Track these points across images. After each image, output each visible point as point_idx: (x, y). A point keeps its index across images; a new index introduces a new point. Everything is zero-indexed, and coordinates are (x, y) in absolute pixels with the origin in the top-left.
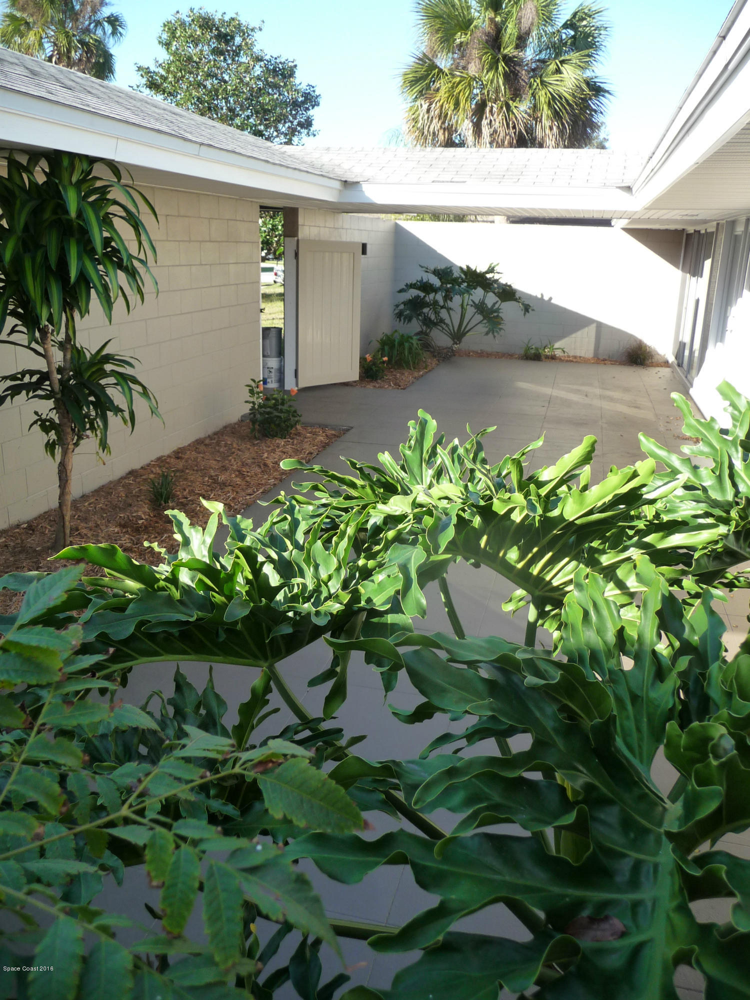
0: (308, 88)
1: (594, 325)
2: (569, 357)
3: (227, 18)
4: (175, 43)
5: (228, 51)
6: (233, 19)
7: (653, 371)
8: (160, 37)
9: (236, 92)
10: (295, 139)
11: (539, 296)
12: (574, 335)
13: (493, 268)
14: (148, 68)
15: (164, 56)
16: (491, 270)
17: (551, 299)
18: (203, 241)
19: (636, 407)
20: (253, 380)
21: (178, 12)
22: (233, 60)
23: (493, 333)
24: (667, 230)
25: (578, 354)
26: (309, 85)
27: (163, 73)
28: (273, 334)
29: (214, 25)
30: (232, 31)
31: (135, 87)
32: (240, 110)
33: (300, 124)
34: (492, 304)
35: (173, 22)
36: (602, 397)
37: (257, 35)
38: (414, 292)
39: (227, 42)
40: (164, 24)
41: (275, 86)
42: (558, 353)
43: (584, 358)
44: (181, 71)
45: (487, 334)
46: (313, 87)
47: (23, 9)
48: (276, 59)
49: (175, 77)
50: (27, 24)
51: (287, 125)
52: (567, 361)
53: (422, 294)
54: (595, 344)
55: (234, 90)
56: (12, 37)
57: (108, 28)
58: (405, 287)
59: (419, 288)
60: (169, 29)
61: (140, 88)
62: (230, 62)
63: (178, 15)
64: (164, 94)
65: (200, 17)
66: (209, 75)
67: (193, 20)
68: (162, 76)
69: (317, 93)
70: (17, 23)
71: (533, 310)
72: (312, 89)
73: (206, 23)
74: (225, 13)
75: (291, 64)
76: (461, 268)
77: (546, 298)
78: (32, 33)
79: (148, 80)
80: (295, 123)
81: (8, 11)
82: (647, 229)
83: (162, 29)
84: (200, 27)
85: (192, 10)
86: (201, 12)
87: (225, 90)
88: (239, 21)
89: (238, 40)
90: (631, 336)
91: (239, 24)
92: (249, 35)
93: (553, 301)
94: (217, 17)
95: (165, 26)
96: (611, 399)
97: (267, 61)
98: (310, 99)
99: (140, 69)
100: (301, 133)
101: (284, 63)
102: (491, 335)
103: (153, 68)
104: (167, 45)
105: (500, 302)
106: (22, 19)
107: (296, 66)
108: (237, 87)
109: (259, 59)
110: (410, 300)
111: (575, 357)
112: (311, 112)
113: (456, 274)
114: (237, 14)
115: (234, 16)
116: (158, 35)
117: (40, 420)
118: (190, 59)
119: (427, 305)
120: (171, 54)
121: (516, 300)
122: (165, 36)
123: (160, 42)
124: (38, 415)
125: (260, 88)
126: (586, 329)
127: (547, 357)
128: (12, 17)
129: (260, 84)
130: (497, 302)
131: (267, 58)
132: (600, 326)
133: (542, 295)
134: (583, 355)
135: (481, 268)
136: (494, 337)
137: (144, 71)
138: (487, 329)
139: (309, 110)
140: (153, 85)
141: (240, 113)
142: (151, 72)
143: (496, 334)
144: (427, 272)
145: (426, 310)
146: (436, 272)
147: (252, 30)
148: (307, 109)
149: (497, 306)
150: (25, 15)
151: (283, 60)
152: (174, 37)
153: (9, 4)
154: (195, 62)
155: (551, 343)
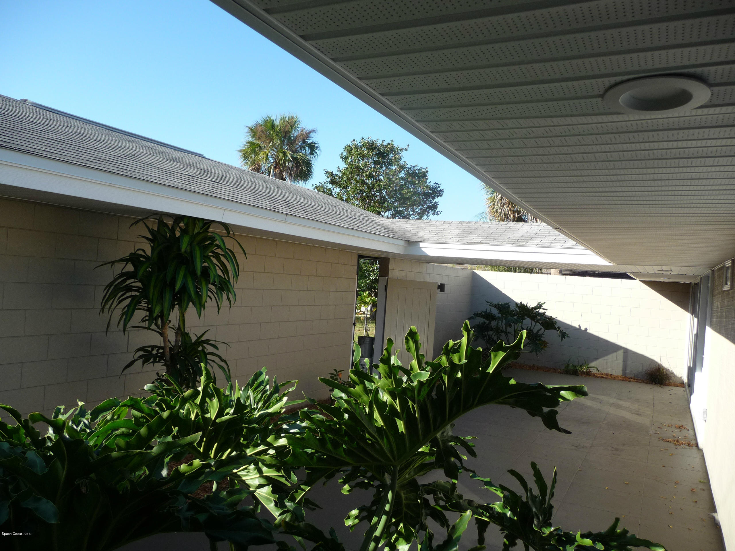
0: (435, 185)
1: (622, 351)
2: (602, 374)
3: (385, 143)
4: (350, 158)
5: (384, 162)
6: (389, 144)
7: (667, 389)
8: (342, 155)
9: (386, 187)
10: (425, 217)
11: (578, 327)
12: (606, 358)
13: (541, 305)
14: (332, 172)
15: (343, 165)
16: (539, 306)
17: (586, 329)
18: (311, 276)
19: (638, 414)
20: (335, 370)
21: (354, 140)
22: (387, 168)
23: (536, 352)
24: (677, 283)
25: (610, 372)
26: (435, 183)
27: (341, 175)
28: (367, 341)
29: (376, 148)
30: (387, 151)
31: (323, 183)
32: (388, 198)
33: (429, 208)
34: (536, 331)
35: (351, 145)
36: (614, 405)
37: (403, 153)
38: (482, 320)
39: (384, 157)
40: (345, 147)
41: (413, 183)
42: (594, 371)
43: (614, 375)
44: (352, 174)
45: (531, 352)
46: (439, 185)
47: (259, 138)
48: (414, 167)
49: (347, 177)
50: (260, 147)
51: (420, 208)
52: (599, 377)
53: (487, 322)
54: (623, 366)
55: (385, 185)
56: (250, 154)
57: (308, 150)
58: (473, 316)
59: (483, 317)
60: (347, 150)
61: (326, 184)
62: (384, 168)
63: (354, 142)
64: (340, 188)
65: (368, 143)
66: (370, 176)
67: (363, 145)
68: (339, 177)
69: (441, 188)
70: (254, 147)
71: (568, 337)
72: (437, 186)
73: (371, 146)
74: (384, 140)
75: (424, 170)
76: (516, 304)
77: (583, 328)
78: (262, 153)
79: (331, 180)
80: (426, 206)
81: (251, 140)
82: (660, 282)
83: (344, 150)
84: (367, 148)
85: (363, 139)
86: (368, 140)
87: (379, 185)
88: (393, 145)
89: (391, 156)
90: (652, 361)
91: (393, 147)
92: (398, 153)
93: (588, 331)
94: (379, 142)
95: (346, 148)
96: (620, 407)
97: (408, 168)
98: (436, 192)
99: (327, 172)
100: (429, 213)
101: (420, 169)
102: (534, 353)
103: (335, 172)
104: (345, 159)
105: (543, 329)
106: (258, 144)
107: (427, 171)
108: (386, 183)
109: (402, 167)
110: (478, 325)
111: (607, 375)
112: (436, 200)
113: (512, 308)
114: (392, 141)
115: (390, 142)
116: (340, 153)
117: (160, 379)
118: (358, 167)
119: (492, 329)
120: (347, 164)
121: (555, 329)
122: (345, 154)
123: (341, 158)
124: (159, 376)
125: (402, 185)
126: (615, 354)
127: (583, 373)
128: (251, 143)
129: (403, 182)
130: (541, 329)
131: (409, 166)
132: (627, 352)
133: (579, 326)
134: (613, 373)
135: (531, 304)
136: (537, 354)
137: (330, 174)
138: (532, 348)
139: (435, 198)
140: (333, 182)
141: (389, 199)
142: (334, 175)
143: (538, 352)
144: (490, 306)
145: (490, 333)
146: (497, 306)
147: (401, 150)
148: (434, 198)
149: (541, 332)
150: (260, 142)
151: (419, 168)
152: (350, 154)
153: (251, 136)
154: (362, 169)
155: (586, 364)
